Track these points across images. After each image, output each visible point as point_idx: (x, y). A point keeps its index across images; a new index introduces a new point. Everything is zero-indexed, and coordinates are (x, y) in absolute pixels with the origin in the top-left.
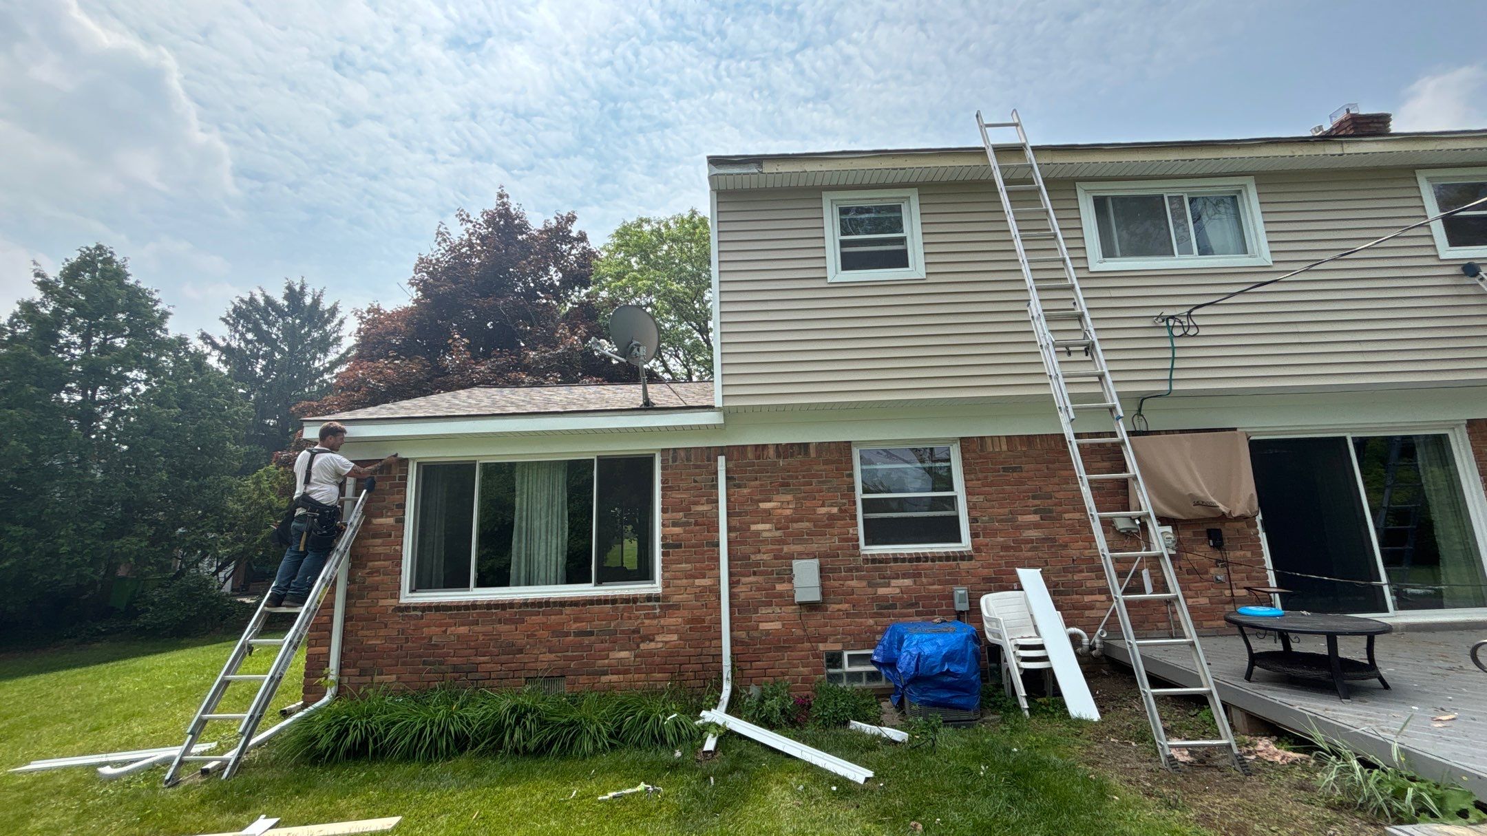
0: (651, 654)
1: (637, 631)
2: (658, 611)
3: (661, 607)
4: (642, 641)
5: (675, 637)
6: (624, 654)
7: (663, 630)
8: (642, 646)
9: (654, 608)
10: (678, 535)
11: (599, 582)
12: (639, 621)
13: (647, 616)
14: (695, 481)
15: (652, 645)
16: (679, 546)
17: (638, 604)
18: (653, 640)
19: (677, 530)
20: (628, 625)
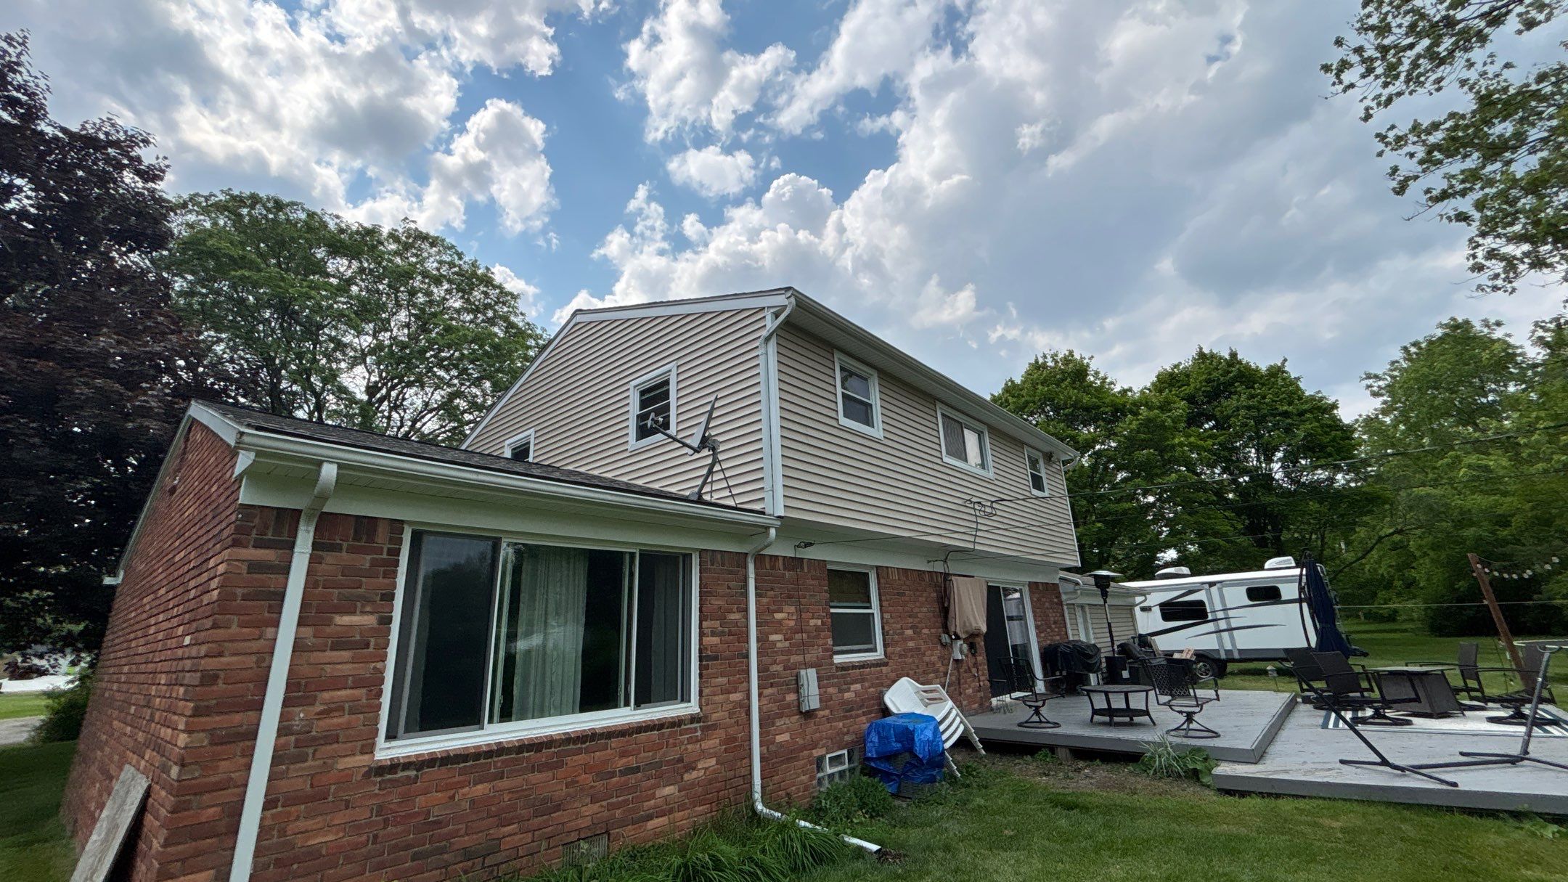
0: (693, 785)
1: (680, 760)
2: (699, 733)
3: (703, 729)
4: (687, 771)
5: (713, 761)
6: (668, 790)
7: (704, 754)
8: (686, 777)
9: (695, 730)
10: (716, 645)
11: (638, 704)
12: (683, 747)
13: (690, 741)
14: (729, 588)
15: (694, 774)
16: (716, 658)
17: (683, 727)
18: (694, 769)
19: (715, 640)
20: (673, 754)
